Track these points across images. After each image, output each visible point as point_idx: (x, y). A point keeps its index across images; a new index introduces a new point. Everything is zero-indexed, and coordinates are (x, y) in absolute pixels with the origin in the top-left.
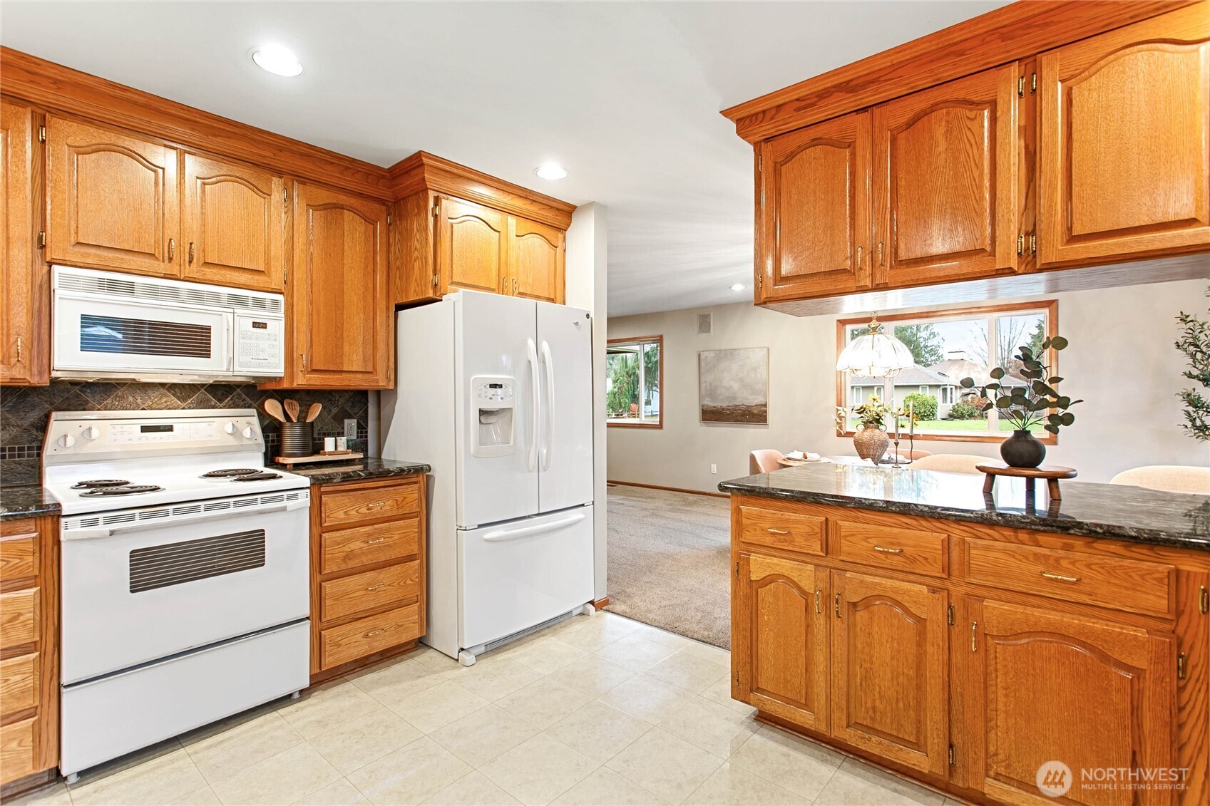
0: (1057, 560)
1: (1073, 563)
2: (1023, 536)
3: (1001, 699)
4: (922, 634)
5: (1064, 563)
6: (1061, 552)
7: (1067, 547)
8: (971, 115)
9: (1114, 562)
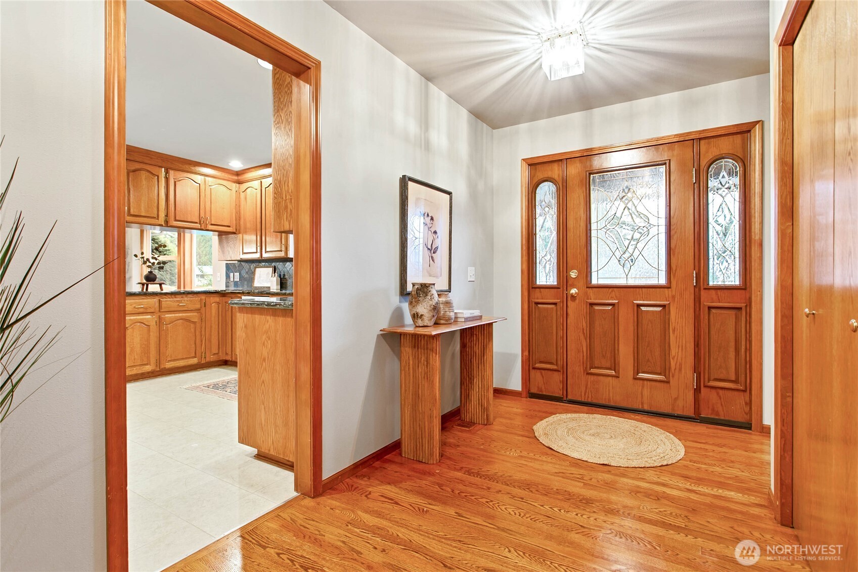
0: (181, 301)
1: (184, 301)
2: (173, 296)
3: (170, 340)
4: (149, 331)
5: (183, 301)
6: (182, 299)
7: (182, 297)
8: (153, 177)
9: (192, 299)
